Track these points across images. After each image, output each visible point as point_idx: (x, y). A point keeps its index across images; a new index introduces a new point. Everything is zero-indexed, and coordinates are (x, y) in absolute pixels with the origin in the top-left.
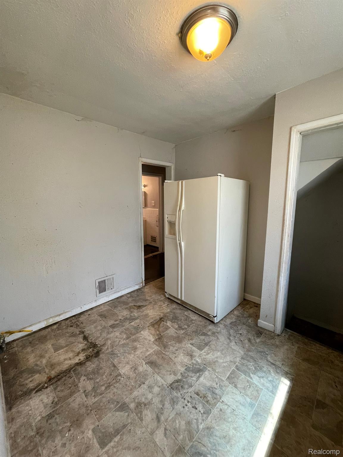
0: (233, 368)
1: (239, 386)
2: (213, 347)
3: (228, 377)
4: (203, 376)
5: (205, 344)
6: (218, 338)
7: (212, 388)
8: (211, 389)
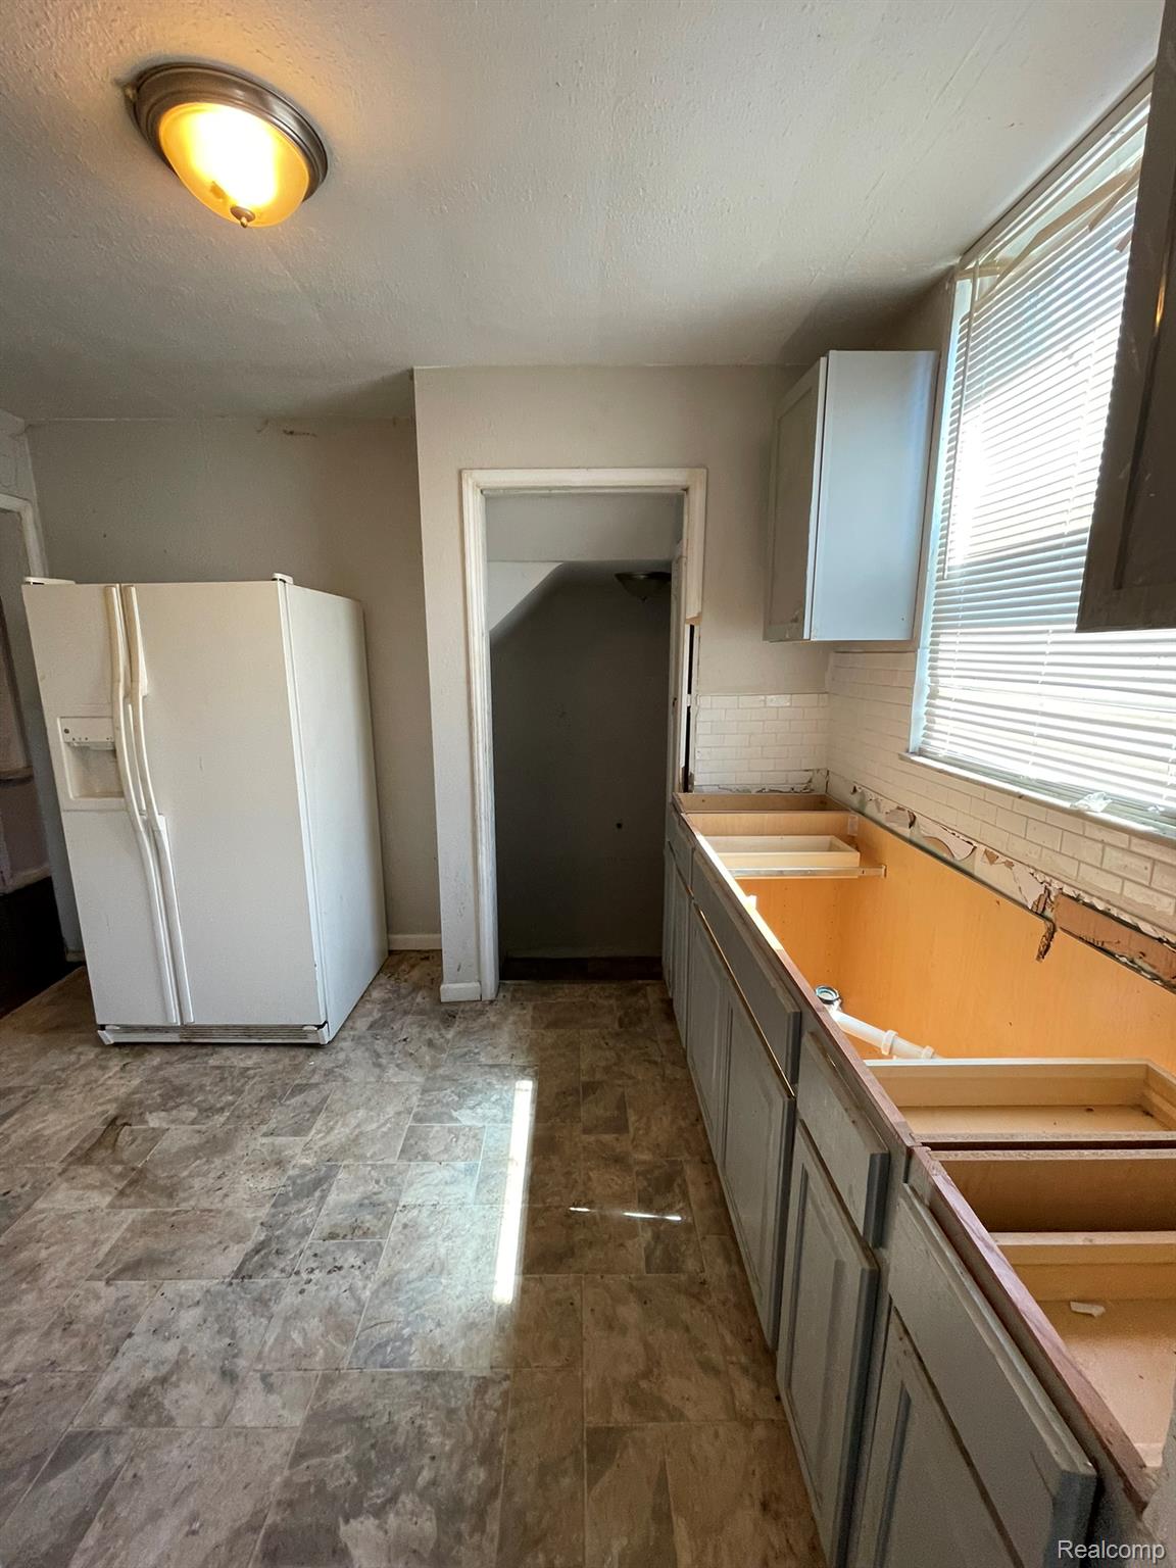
0: (409, 1122)
1: (431, 1152)
2: (336, 1107)
3: (402, 1151)
4: (334, 1188)
5: (312, 1112)
6: (346, 1080)
7: (366, 1198)
8: (366, 1201)
